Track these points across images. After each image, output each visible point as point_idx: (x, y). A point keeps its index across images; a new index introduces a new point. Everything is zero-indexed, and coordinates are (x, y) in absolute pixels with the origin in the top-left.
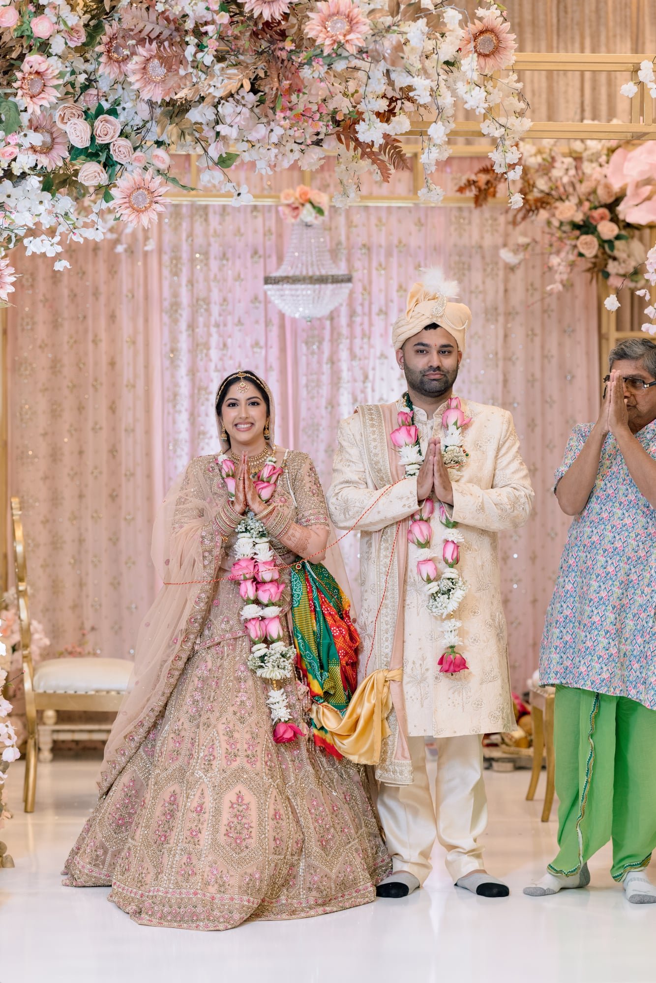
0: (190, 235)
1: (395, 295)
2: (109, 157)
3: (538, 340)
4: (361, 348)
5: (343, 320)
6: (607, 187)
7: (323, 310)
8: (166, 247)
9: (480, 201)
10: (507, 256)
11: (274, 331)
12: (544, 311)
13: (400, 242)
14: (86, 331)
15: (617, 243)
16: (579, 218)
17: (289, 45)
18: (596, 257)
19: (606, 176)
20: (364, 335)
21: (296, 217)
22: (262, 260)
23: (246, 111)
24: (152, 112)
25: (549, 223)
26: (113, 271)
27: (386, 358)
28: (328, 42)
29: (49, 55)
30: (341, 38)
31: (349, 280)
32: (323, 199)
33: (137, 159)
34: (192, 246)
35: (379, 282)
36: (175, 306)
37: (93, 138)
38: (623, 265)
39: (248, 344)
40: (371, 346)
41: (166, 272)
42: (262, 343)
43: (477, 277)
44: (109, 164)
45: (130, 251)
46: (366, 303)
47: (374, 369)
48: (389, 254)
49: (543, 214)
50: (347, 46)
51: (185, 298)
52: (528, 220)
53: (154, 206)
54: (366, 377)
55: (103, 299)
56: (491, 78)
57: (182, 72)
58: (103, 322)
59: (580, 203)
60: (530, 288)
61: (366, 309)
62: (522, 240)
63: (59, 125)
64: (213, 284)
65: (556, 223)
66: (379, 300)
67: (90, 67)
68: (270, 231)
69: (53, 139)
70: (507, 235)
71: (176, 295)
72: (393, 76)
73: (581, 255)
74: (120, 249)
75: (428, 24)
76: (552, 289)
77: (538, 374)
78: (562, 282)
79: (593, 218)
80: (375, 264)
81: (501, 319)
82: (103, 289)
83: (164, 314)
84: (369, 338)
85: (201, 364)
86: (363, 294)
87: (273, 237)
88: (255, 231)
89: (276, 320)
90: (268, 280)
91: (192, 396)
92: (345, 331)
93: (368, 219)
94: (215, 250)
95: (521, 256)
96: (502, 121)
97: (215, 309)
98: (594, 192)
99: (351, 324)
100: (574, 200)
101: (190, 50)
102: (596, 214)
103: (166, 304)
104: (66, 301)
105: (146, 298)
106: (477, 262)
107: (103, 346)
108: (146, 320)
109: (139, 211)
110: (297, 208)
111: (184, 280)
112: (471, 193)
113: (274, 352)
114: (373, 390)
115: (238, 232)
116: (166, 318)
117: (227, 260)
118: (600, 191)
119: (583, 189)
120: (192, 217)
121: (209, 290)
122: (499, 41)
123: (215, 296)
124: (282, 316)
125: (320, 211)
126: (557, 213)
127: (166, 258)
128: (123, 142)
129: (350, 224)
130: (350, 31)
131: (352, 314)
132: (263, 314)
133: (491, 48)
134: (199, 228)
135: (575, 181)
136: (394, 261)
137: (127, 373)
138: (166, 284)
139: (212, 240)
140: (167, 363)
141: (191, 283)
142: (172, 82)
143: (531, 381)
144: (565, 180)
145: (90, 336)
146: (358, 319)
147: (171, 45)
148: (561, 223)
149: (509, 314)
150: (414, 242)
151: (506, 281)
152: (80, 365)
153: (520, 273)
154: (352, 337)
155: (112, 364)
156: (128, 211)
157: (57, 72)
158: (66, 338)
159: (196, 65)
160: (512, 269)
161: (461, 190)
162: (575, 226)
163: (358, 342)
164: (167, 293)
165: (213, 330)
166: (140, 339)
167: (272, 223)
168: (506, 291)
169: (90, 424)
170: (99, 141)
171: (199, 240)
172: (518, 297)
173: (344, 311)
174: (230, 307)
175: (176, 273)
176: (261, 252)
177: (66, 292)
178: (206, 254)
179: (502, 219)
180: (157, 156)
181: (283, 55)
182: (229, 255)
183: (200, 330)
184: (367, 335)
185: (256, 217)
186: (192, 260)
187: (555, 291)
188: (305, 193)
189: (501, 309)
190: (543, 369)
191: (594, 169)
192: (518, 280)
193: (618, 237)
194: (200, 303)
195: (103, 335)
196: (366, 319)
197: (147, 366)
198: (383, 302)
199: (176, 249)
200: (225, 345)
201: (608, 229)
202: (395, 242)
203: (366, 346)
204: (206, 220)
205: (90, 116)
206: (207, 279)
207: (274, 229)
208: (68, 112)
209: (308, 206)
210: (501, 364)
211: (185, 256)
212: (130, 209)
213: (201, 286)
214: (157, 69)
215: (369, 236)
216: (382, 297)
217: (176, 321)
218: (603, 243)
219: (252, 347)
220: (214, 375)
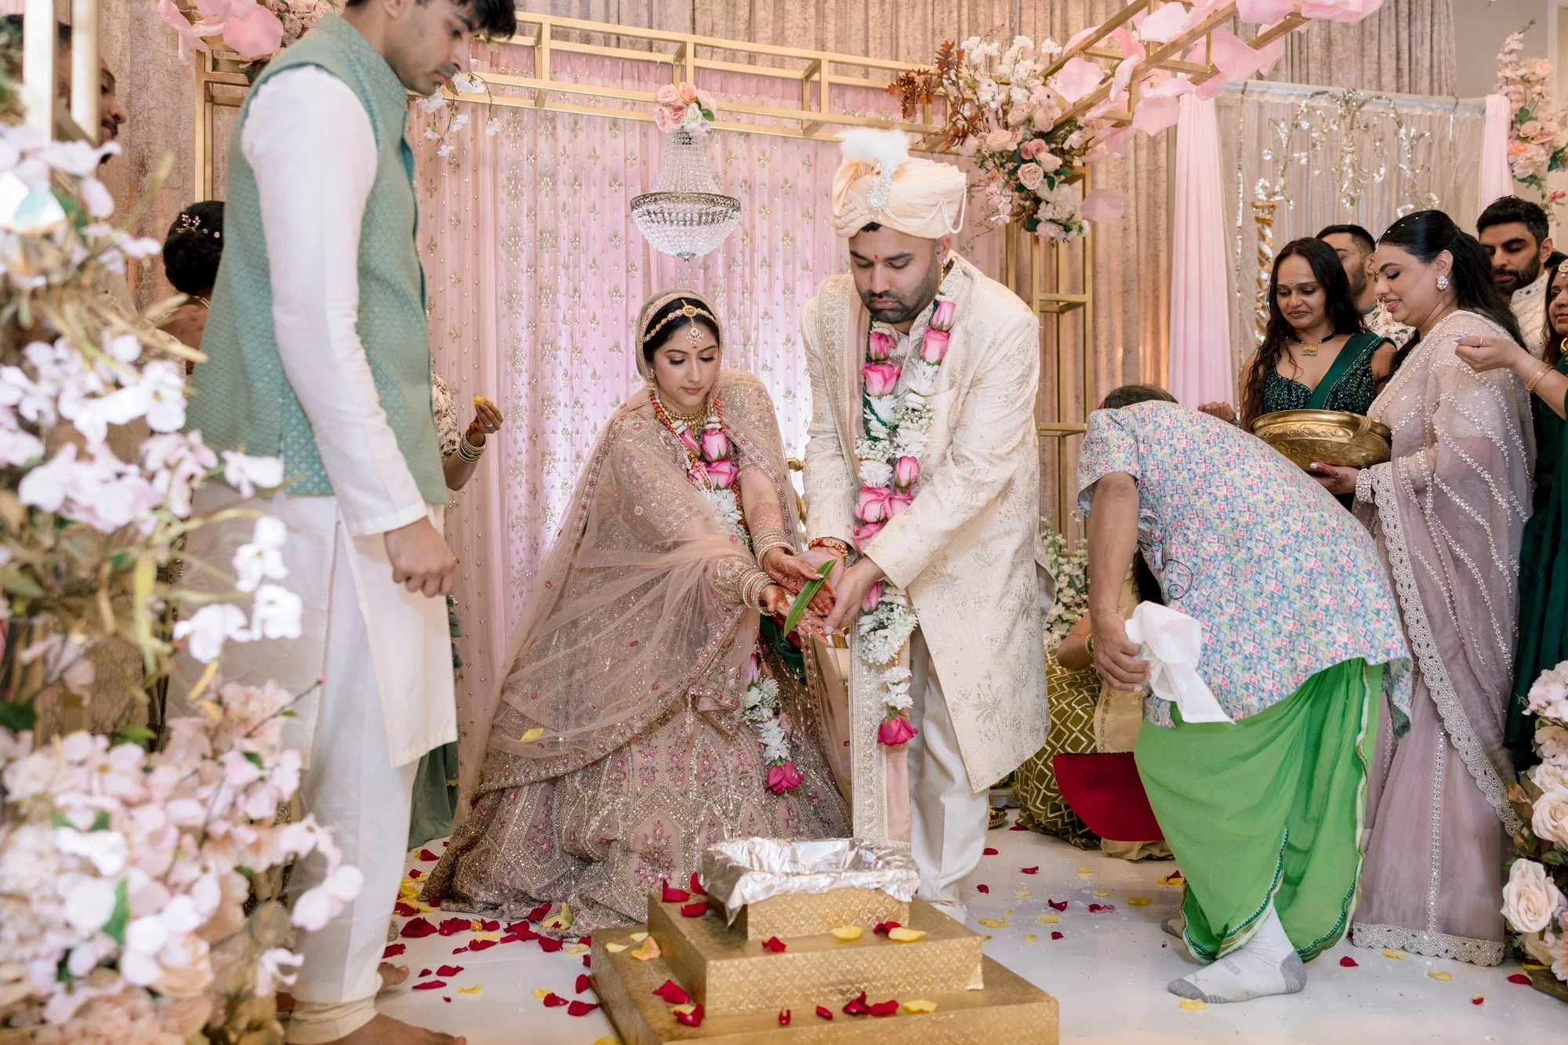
0: (533, 152)
1: (780, 244)
4: (742, 304)
5: (720, 270)
8: (503, 163)
11: (638, 277)
13: (786, 182)
20: (745, 288)
21: (677, 121)
22: (622, 188)
25: (978, 152)
26: (433, 185)
27: (771, 317)
34: (534, 164)
35: (762, 227)
36: (514, 237)
39: (606, 290)
40: (753, 302)
41: (502, 195)
42: (623, 291)
45: (455, 164)
46: (748, 251)
47: (757, 329)
48: (773, 195)
51: (525, 227)
54: (748, 339)
61: (747, 259)
64: (561, 214)
66: (762, 250)
68: (632, 154)
71: (515, 224)
74: (445, 150)
79: (1028, 147)
80: (757, 205)
83: (500, 247)
84: (751, 294)
85: (546, 312)
86: (743, 240)
87: (637, 164)
88: (615, 153)
89: (639, 264)
91: (534, 352)
92: (722, 282)
93: (750, 151)
94: (565, 172)
97: (564, 246)
98: (1030, 118)
99: (728, 276)
102: (1032, 144)
103: (503, 235)
105: (477, 224)
108: (477, 252)
110: (680, 109)
111: (525, 206)
114: (756, 354)
115: (593, 155)
116: (502, 253)
117: (580, 185)
118: (1038, 117)
120: (536, 127)
121: (557, 219)
123: (565, 229)
125: (708, 115)
127: (502, 175)
129: (728, 156)
131: (731, 262)
132: (623, 255)
134: (544, 145)
136: (779, 203)
137: (450, 318)
138: (502, 209)
139: (561, 159)
140: (504, 309)
141: (533, 213)
146: (738, 270)
148: (994, 153)
150: (803, 182)
154: (729, 290)
162: (1010, 156)
163: (737, 296)
164: (503, 221)
165: (562, 271)
166: (468, 276)
167: (636, 144)
171: (544, 158)
173: (720, 258)
174: (583, 244)
175: (515, 196)
176: (621, 180)
178: (553, 176)
182: (582, 180)
183: (546, 270)
184: (749, 289)
185: (615, 136)
186: (535, 182)
194: (545, 238)
196: (747, 269)
198: (766, 252)
199: (515, 166)
200: (576, 290)
202: (781, 181)
203: (747, 302)
204: (553, 135)
206: (553, 208)
207: (637, 153)
209: (695, 106)
211: (526, 177)
213: (546, 215)
215: (751, 172)
216: (766, 244)
217: (514, 257)
219: (610, 293)
220: (562, 327)
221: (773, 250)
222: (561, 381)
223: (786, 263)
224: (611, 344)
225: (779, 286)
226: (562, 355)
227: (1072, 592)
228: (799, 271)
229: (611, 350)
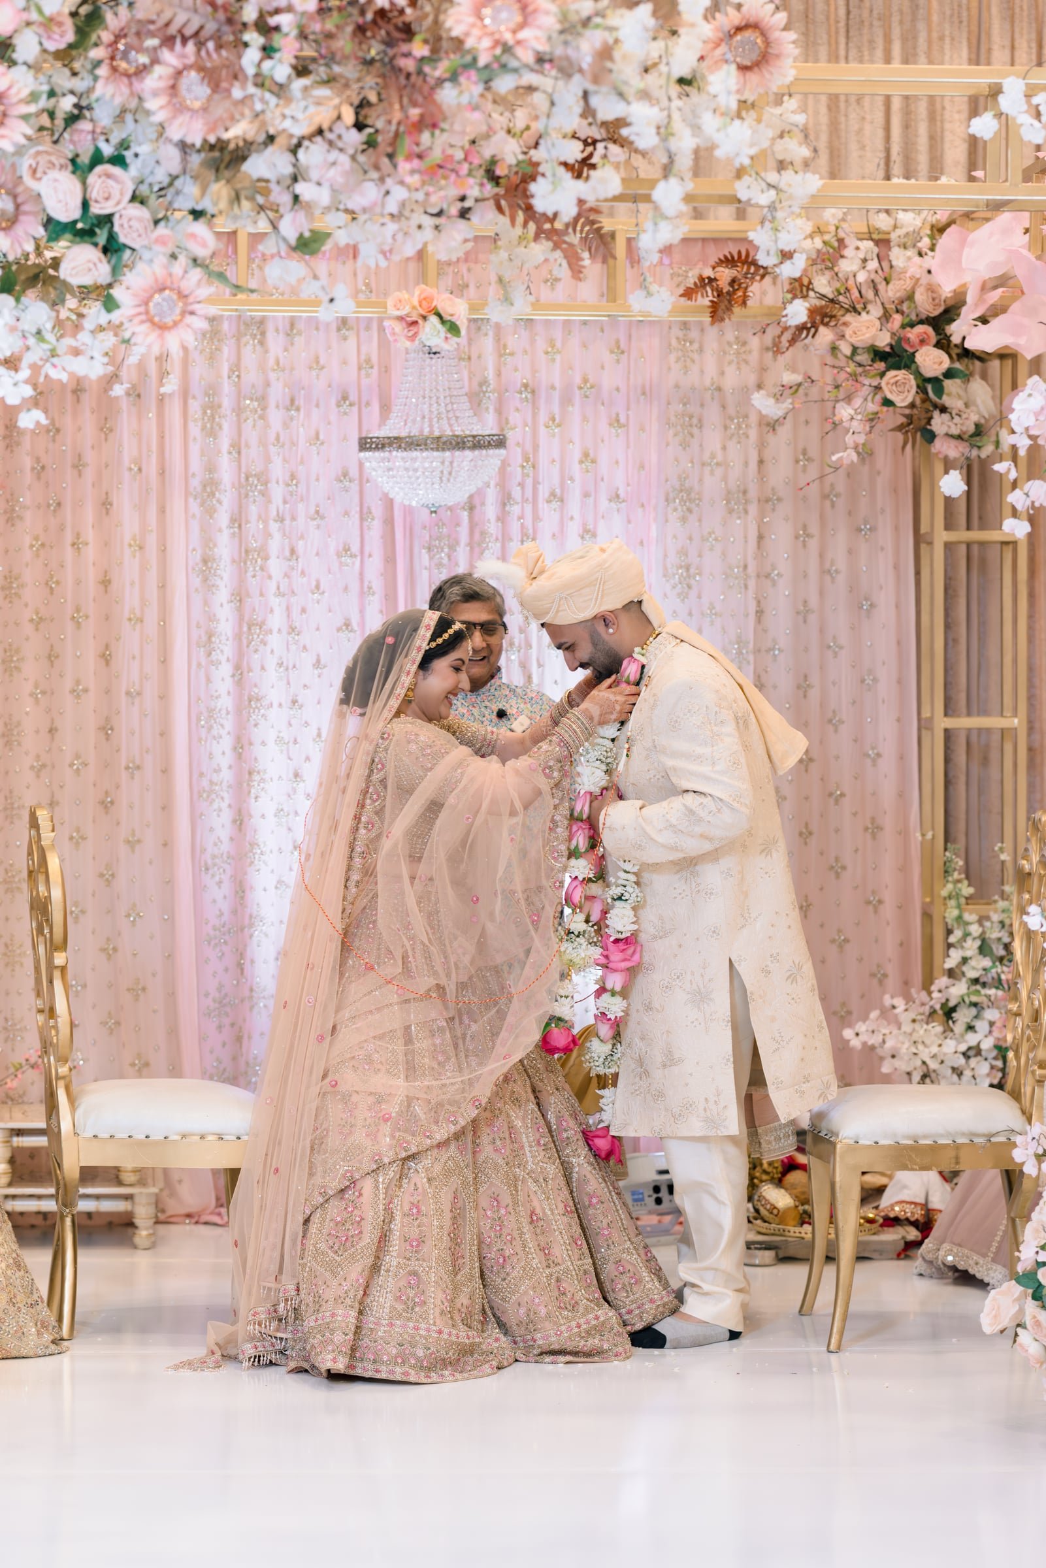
0: (236, 368)
1: (576, 469)
2: (112, 237)
3: (813, 544)
5: (490, 510)
6: (932, 289)
7: (457, 494)
8: (195, 389)
9: (720, 312)
10: (764, 404)
11: (375, 529)
12: (825, 497)
13: (585, 381)
14: (62, 528)
15: (948, 383)
16: (884, 341)
17: (419, 49)
18: (912, 405)
19: (929, 272)
20: (524, 535)
21: (412, 338)
22: (355, 409)
23: (344, 160)
24: (184, 161)
25: (834, 349)
26: (106, 428)
28: (486, 43)
29: (12, 63)
30: (508, 37)
31: (500, 442)
32: (458, 310)
33: (161, 241)
34: (238, 385)
35: (549, 447)
36: (210, 486)
37: (85, 205)
38: (957, 419)
39: (332, 550)
41: (195, 430)
42: (355, 548)
43: (713, 439)
44: (111, 248)
45: (135, 394)
46: (529, 482)
48: (566, 400)
49: (825, 335)
50: (519, 51)
51: (226, 473)
52: (799, 345)
53: (189, 319)
55: (89, 474)
56: (753, 105)
57: (237, 93)
58: (89, 514)
59: (886, 317)
60: (803, 456)
61: (529, 493)
62: (790, 378)
63: (28, 180)
64: (273, 450)
65: (847, 351)
66: (550, 477)
67: (79, 85)
68: (368, 361)
69: (17, 206)
70: (763, 369)
71: (211, 468)
72: (594, 101)
73: (887, 403)
74: (118, 390)
75: (655, 13)
76: (841, 459)
77: (814, 602)
78: (856, 448)
79: (908, 340)
80: (543, 417)
81: (753, 509)
82: (90, 457)
83: (191, 500)
85: (253, 583)
86: (523, 467)
87: (375, 372)
88: (344, 362)
89: (378, 511)
90: (366, 444)
91: (238, 636)
92: (493, 528)
93: (533, 342)
94: (277, 392)
95: (787, 404)
96: (772, 177)
97: (277, 492)
98: (910, 297)
99: (502, 518)
100: (876, 311)
101: (251, 56)
102: (913, 334)
103: (195, 483)
104: (28, 477)
105: (162, 472)
106: (713, 414)
107: (90, 552)
108: (162, 510)
109: (163, 328)
110: (415, 323)
111: (225, 443)
112: (704, 300)
113: (375, 565)
115: (316, 364)
116: (194, 507)
117: (298, 409)
118: (919, 297)
119: (892, 292)
120: (238, 337)
121: (268, 460)
122: (767, 43)
123: (278, 470)
124: (389, 503)
125: (453, 329)
126: (848, 332)
127: (195, 406)
128: (136, 211)
129: (502, 351)
130: (522, 25)
131: (505, 500)
132: (356, 500)
133: (755, 56)
134: (250, 356)
135: (878, 279)
136: (575, 411)
137: (131, 600)
138: (195, 450)
139: (272, 376)
140: (197, 581)
141: (237, 448)
142: (220, 110)
143: (802, 613)
144: (862, 277)
145: (69, 537)
146: (515, 510)
147: (219, 47)
148: (855, 350)
149: (768, 501)
150: (610, 379)
151: (762, 445)
152: (51, 585)
153: (784, 431)
154: (505, 538)
155: (106, 583)
156: (145, 327)
157: (25, 93)
158: (28, 540)
159: (261, 81)
160: (772, 425)
161: (688, 294)
162: (878, 355)
164: (196, 465)
165: (274, 527)
166: (152, 541)
167: (372, 348)
168: (761, 462)
169: (68, 684)
170: (96, 209)
171: (251, 376)
172: (781, 472)
173: (492, 495)
174: (302, 488)
175: (211, 432)
176: (353, 397)
177: (28, 462)
178: (262, 399)
179: (755, 343)
180: (193, 236)
181: (409, 65)
182: (300, 402)
183: (254, 527)
184: (530, 535)
185: (345, 338)
186: (239, 410)
187: (846, 462)
188: (428, 299)
189: (753, 493)
190: (822, 593)
191: (909, 258)
192: (781, 443)
193: (949, 374)
194: (251, 482)
195: (90, 535)
196: (528, 508)
197: (163, 587)
198: (556, 481)
199: (212, 391)
200: (293, 551)
201: (932, 361)
202: (578, 380)
204: (262, 343)
205: (81, 168)
206: (263, 443)
207: (375, 359)
208: (43, 160)
209: (434, 319)
210: (752, 583)
211: (227, 403)
212: (148, 325)
213: (253, 453)
214: (195, 89)
215: (534, 371)
216: (555, 470)
217: (210, 512)
218: (924, 382)
219: (339, 555)
220: (274, 602)
221: (565, 477)
222: (272, 674)
223: (586, 495)
224: (339, 622)
225: (574, 529)
226: (275, 641)
227: (987, 962)
228: (604, 504)
229: (339, 630)
